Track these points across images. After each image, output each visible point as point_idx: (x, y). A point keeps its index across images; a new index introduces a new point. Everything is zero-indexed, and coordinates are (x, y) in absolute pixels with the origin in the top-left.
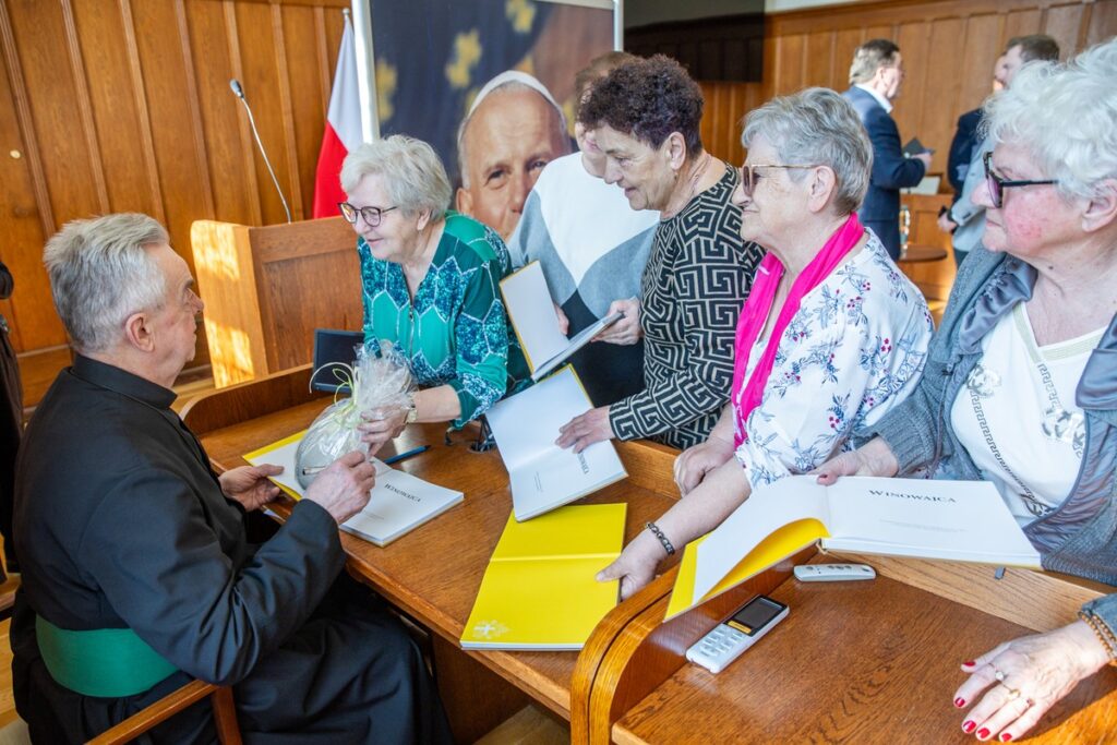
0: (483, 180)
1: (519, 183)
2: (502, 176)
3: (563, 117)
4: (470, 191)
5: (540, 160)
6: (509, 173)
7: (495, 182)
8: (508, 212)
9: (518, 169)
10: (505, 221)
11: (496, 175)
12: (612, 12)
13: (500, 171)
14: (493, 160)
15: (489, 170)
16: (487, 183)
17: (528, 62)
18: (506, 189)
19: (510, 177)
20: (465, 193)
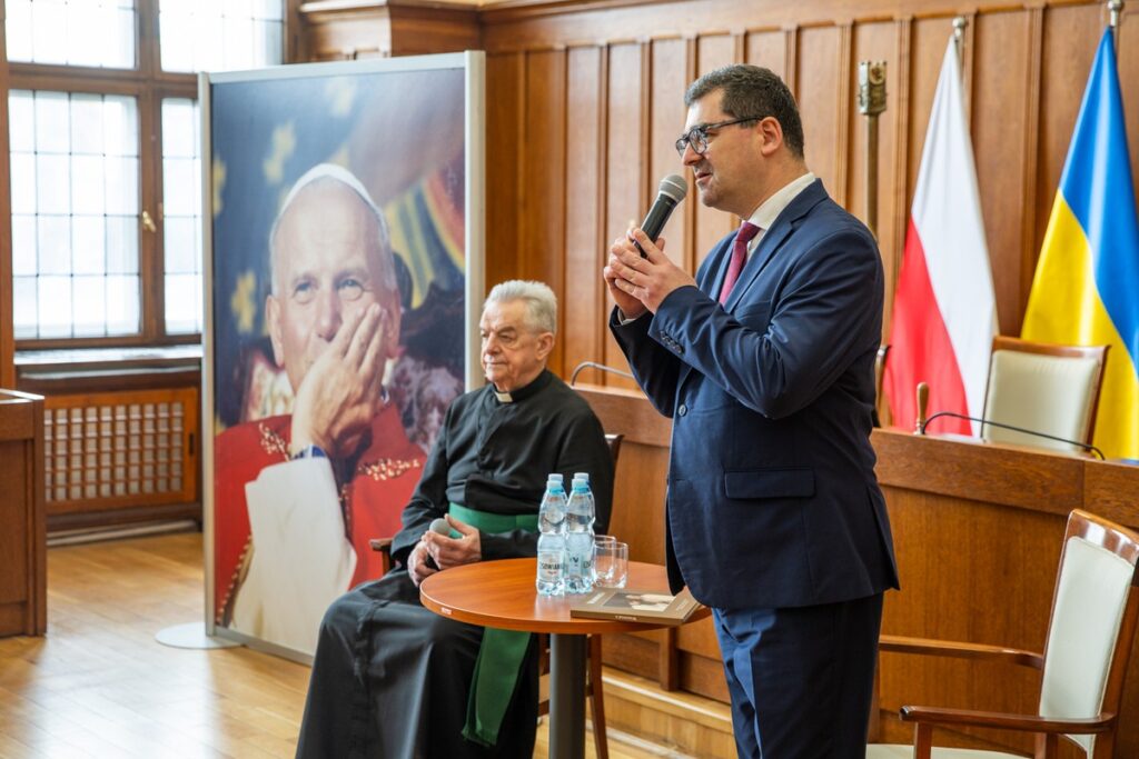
0: (290, 291)
1: (326, 302)
2: (309, 290)
3: (383, 223)
4: (278, 300)
5: (352, 277)
6: (317, 288)
7: (302, 295)
8: (314, 336)
9: (326, 284)
10: (311, 346)
11: (303, 287)
12: (463, 69)
13: (307, 284)
14: (302, 268)
15: (296, 280)
16: (294, 295)
17: (343, 154)
18: (313, 307)
19: (318, 292)
20: (273, 301)
